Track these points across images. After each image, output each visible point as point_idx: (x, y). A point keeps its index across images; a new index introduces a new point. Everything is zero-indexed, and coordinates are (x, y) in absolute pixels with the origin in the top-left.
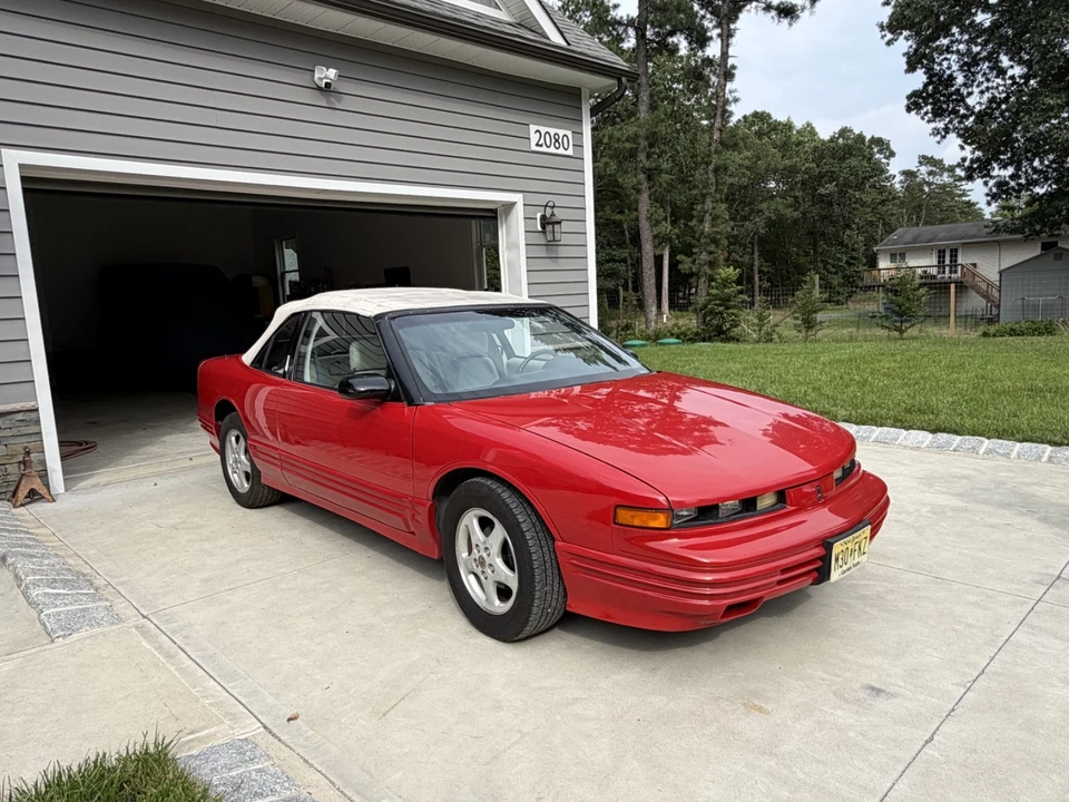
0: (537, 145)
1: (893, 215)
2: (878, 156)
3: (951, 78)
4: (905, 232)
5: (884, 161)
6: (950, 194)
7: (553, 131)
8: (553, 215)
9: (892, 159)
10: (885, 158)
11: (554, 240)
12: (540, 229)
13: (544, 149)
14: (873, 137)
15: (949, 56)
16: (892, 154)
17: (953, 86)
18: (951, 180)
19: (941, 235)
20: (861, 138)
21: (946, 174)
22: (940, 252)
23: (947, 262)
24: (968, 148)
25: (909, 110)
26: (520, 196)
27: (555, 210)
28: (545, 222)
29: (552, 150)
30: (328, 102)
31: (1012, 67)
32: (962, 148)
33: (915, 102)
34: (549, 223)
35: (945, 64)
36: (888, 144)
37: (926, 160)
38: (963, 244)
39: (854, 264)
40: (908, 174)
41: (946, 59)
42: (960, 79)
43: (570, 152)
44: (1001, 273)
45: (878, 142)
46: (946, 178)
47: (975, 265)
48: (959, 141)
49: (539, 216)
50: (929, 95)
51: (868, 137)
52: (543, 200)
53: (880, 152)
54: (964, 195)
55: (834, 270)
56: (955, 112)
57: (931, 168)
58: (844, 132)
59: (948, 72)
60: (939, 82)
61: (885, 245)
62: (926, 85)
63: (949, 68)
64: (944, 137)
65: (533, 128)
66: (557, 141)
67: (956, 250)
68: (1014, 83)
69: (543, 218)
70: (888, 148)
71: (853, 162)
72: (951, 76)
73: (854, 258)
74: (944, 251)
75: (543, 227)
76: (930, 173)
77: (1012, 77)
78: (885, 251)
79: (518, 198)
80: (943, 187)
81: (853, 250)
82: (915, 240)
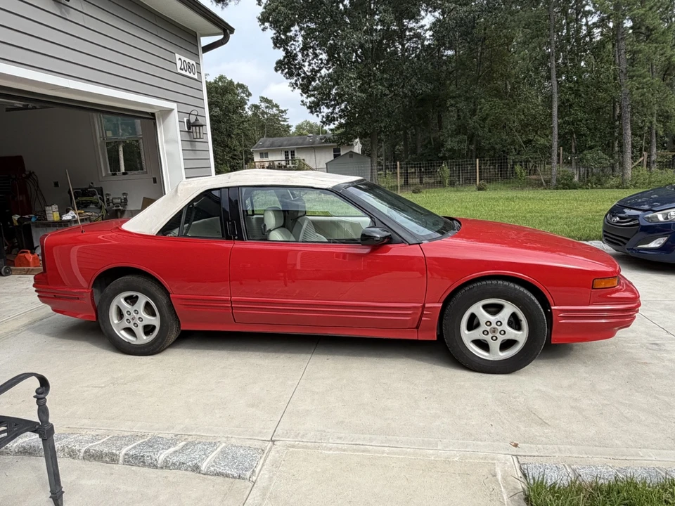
0: (181, 69)
1: (249, 130)
2: (242, 95)
3: (296, 55)
4: (265, 141)
5: (246, 98)
6: (277, 119)
7: (187, 60)
8: (197, 120)
9: (250, 98)
10: (247, 96)
11: (200, 138)
12: (187, 130)
13: (183, 72)
14: (238, 83)
15: (294, 43)
16: (250, 94)
17: (296, 60)
18: (278, 112)
19: (285, 143)
20: (231, 82)
21: (274, 109)
22: (286, 152)
23: (290, 158)
24: (305, 96)
25: (276, 70)
26: (175, 104)
27: (198, 117)
28: (190, 125)
29: (187, 74)
30: (61, 12)
31: (322, 54)
32: (302, 95)
33: (280, 65)
34: (193, 126)
35: (293, 46)
36: (247, 88)
37: (264, 99)
38: (297, 148)
39: (235, 159)
40: (256, 107)
41: (293, 44)
42: (300, 56)
43: (196, 76)
44: (326, 164)
45: (241, 86)
46: (274, 111)
47: (304, 160)
48: (300, 91)
49: (185, 120)
50: (287, 64)
51: (236, 83)
52: (189, 109)
53: (243, 92)
54: (285, 121)
55: (221, 162)
56: (299, 75)
57: (267, 105)
58: (221, 78)
59: (295, 52)
60: (290, 56)
61: (256, 148)
62: (285, 58)
63: (295, 49)
64: (294, 88)
65: (178, 56)
66: (189, 68)
67: (294, 152)
68: (322, 63)
69: (188, 121)
70: (247, 90)
71: (229, 97)
72: (296, 54)
73: (235, 155)
74: (288, 152)
75: (189, 128)
76: (267, 107)
77: (321, 59)
78: (256, 151)
79: (173, 106)
80: (275, 115)
81: (234, 150)
82: (272, 145)
